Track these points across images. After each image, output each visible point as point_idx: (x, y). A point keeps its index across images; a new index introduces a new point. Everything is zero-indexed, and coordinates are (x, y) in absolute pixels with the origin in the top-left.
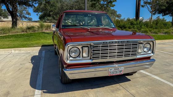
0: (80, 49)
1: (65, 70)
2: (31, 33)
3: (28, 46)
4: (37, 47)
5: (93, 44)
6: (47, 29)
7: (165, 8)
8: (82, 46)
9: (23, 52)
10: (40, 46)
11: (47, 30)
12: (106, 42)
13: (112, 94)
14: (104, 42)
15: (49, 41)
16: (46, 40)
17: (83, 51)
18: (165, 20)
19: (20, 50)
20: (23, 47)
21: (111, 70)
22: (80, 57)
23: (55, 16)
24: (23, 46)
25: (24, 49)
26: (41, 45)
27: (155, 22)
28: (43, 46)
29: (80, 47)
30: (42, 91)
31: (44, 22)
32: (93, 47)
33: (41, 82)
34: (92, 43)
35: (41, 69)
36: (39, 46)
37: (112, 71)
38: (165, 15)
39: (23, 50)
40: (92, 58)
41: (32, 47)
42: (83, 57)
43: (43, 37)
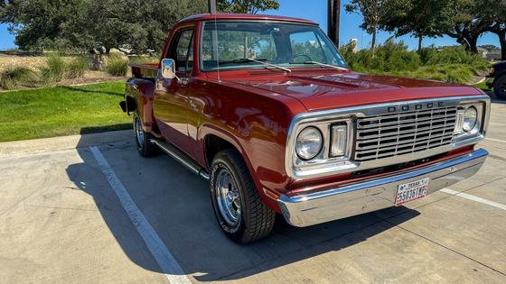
0: (323, 131)
1: (288, 201)
2: (25, 92)
3: (32, 134)
4: (65, 134)
5: (364, 116)
6: (72, 77)
7: (405, 14)
8: (329, 123)
9: (18, 155)
10: (77, 133)
11: (74, 81)
12: (394, 108)
13: (402, 258)
14: (389, 108)
15: (100, 116)
16: (86, 110)
17: (334, 138)
18: (406, 48)
19: (8, 150)
20: (18, 139)
21: (402, 188)
22: (322, 158)
23: (76, 35)
24: (15, 136)
25: (22, 143)
26: (79, 130)
27: (383, 53)
28: (84, 131)
29: (324, 127)
30: (191, 275)
31: (61, 55)
32: (362, 124)
33: (163, 247)
34: (359, 111)
35: (130, 206)
36: (72, 133)
37: (404, 190)
38: (401, 33)
39: (19, 149)
40: (356, 158)
41: (49, 137)
42: (330, 156)
43: (73, 103)
